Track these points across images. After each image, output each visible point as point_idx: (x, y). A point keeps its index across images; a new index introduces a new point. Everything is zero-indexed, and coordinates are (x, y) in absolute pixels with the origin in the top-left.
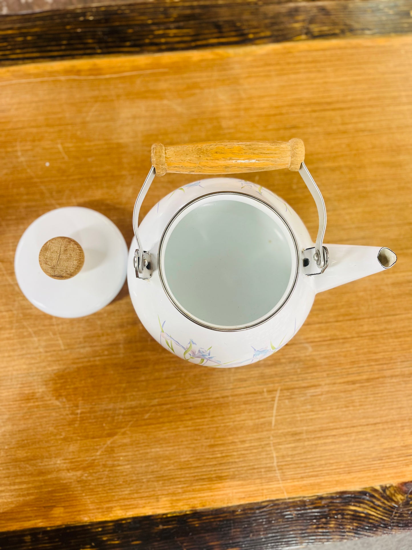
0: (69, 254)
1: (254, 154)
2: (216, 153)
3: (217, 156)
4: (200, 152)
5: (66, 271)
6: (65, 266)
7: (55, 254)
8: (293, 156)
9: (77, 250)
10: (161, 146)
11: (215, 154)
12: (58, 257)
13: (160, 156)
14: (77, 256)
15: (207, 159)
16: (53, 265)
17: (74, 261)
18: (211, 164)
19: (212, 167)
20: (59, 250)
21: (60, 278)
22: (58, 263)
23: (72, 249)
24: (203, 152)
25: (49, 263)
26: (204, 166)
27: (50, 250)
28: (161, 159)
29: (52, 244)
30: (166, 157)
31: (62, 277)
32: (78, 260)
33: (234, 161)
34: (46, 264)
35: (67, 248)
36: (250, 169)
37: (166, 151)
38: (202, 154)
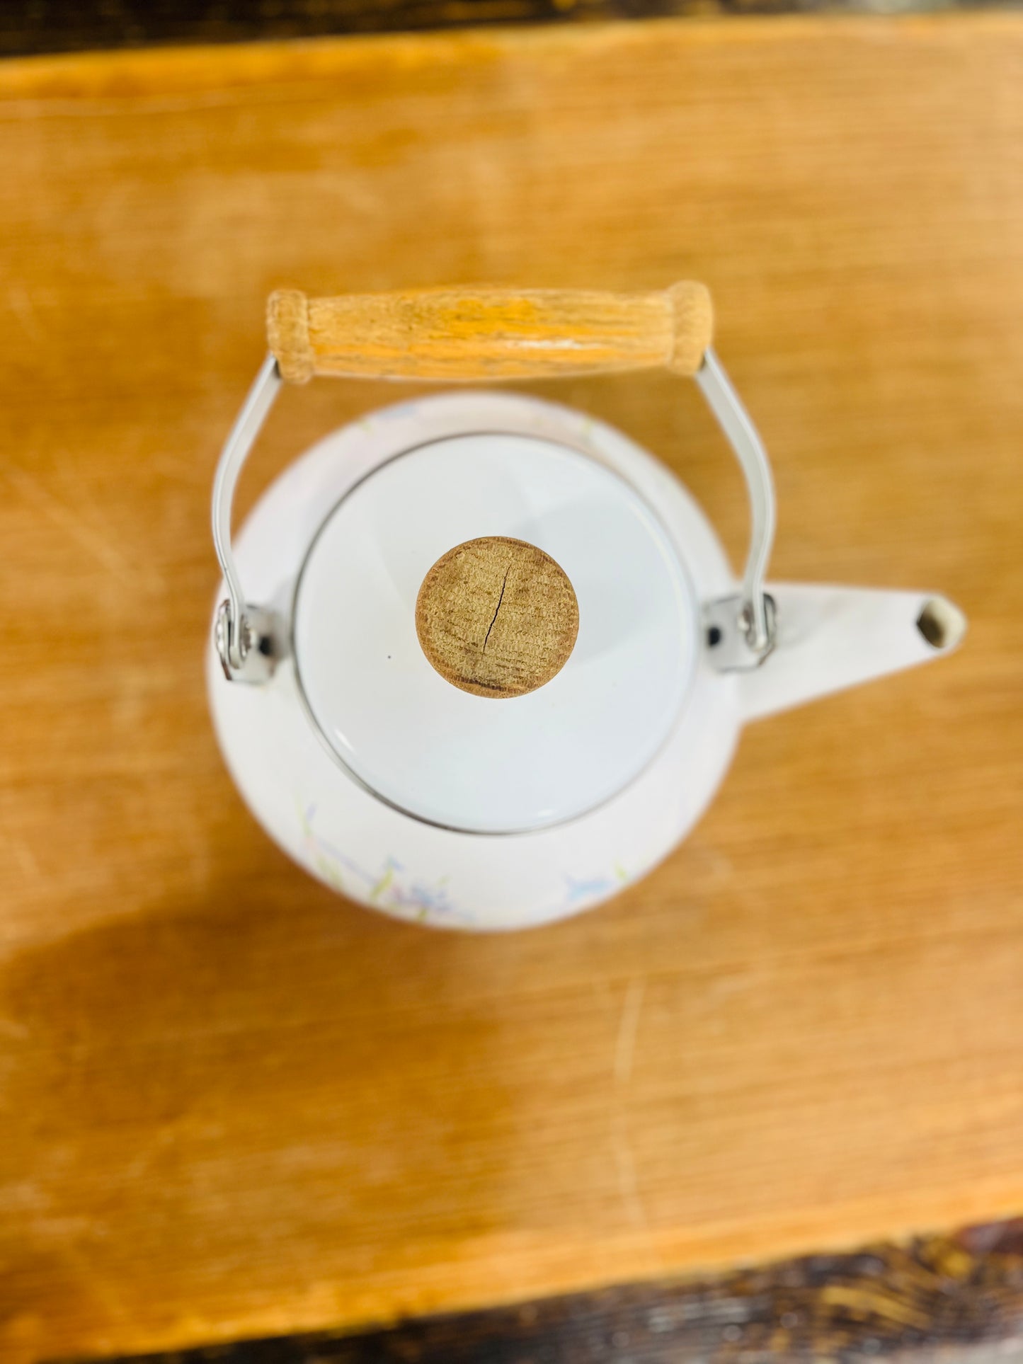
0: (533, 608)
1: (568, 322)
2: (458, 317)
3: (461, 326)
4: (412, 315)
5: (518, 669)
6: (516, 649)
7: (482, 601)
8: (681, 329)
9: (564, 595)
10: (296, 297)
11: (456, 323)
12: (492, 612)
13: (293, 326)
14: (561, 619)
15: (431, 337)
16: (470, 640)
17: (549, 637)
18: (444, 350)
19: (446, 360)
20: (500, 588)
21: (491, 691)
22: (491, 634)
23: (546, 589)
24: (419, 316)
25: (456, 629)
26: (424, 357)
27: (466, 583)
28: (297, 334)
29: (476, 562)
30: (311, 330)
31: (500, 688)
32: (564, 632)
33: (509, 344)
34: (447, 631)
35: (528, 584)
36: (559, 367)
37: (312, 311)
38: (416, 320)
